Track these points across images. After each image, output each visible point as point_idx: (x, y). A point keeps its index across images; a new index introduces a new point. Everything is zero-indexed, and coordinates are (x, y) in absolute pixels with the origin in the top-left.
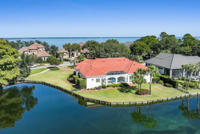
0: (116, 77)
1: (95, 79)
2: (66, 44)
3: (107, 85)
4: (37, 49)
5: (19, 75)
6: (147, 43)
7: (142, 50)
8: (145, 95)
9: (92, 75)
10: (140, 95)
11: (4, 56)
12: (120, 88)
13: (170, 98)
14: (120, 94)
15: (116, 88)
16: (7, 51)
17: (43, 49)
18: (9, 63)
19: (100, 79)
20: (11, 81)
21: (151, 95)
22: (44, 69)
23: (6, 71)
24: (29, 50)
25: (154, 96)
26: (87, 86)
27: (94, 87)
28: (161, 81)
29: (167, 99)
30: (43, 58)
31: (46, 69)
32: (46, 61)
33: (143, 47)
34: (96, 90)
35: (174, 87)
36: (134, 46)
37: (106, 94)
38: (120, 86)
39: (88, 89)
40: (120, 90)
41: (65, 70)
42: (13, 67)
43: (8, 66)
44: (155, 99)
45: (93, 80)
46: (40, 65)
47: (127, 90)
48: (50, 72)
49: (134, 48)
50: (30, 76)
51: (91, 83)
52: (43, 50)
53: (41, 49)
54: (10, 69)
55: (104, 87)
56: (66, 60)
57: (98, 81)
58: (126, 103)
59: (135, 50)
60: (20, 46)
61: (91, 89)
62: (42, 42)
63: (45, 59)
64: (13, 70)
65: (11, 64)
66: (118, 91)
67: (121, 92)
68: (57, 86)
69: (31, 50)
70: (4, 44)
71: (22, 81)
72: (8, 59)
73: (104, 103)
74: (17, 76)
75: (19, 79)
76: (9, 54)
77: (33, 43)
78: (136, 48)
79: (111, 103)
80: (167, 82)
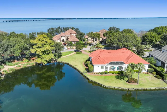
0: (116, 66)
1: (100, 66)
2: (90, 33)
3: (108, 72)
4: (70, 35)
5: (53, 58)
6: (159, 34)
7: (152, 40)
8: (134, 83)
9: (98, 63)
10: (129, 83)
11: (44, 46)
12: (118, 75)
13: (153, 88)
14: (115, 80)
15: (115, 75)
16: (46, 42)
17: (74, 34)
18: (47, 50)
19: (104, 67)
20: (49, 61)
21: (139, 84)
22: (71, 52)
23: (46, 55)
24: (65, 36)
25: (141, 85)
26: (94, 71)
27: (99, 72)
28: (155, 73)
29: (151, 89)
30: (73, 42)
31: (73, 52)
32: (75, 45)
33: (153, 37)
34: (100, 74)
35: (163, 79)
36: (146, 36)
37: (105, 79)
38: (118, 73)
39: (94, 73)
40: (117, 77)
41: (86, 54)
42: (50, 53)
43: (46, 52)
44: (140, 88)
45: (98, 67)
46: (70, 48)
47: (122, 77)
48: (75, 55)
49: (145, 38)
50: (62, 57)
51: (97, 69)
52: (74, 36)
53: (73, 35)
54: (48, 54)
55: (106, 73)
56: (90, 44)
57: (102, 68)
58: (117, 88)
59: (146, 39)
60: (60, 31)
61: (97, 74)
62: (75, 29)
63: (74, 43)
64: (50, 54)
65: (48, 51)
66: (115, 77)
67: (117, 78)
68: (76, 67)
69: (66, 36)
70: (45, 38)
71: (56, 61)
72: (46, 48)
73: (101, 86)
74: (52, 58)
75: (54, 59)
76: (47, 45)
77: (69, 29)
78: (147, 38)
79: (105, 86)
80: (158, 74)
